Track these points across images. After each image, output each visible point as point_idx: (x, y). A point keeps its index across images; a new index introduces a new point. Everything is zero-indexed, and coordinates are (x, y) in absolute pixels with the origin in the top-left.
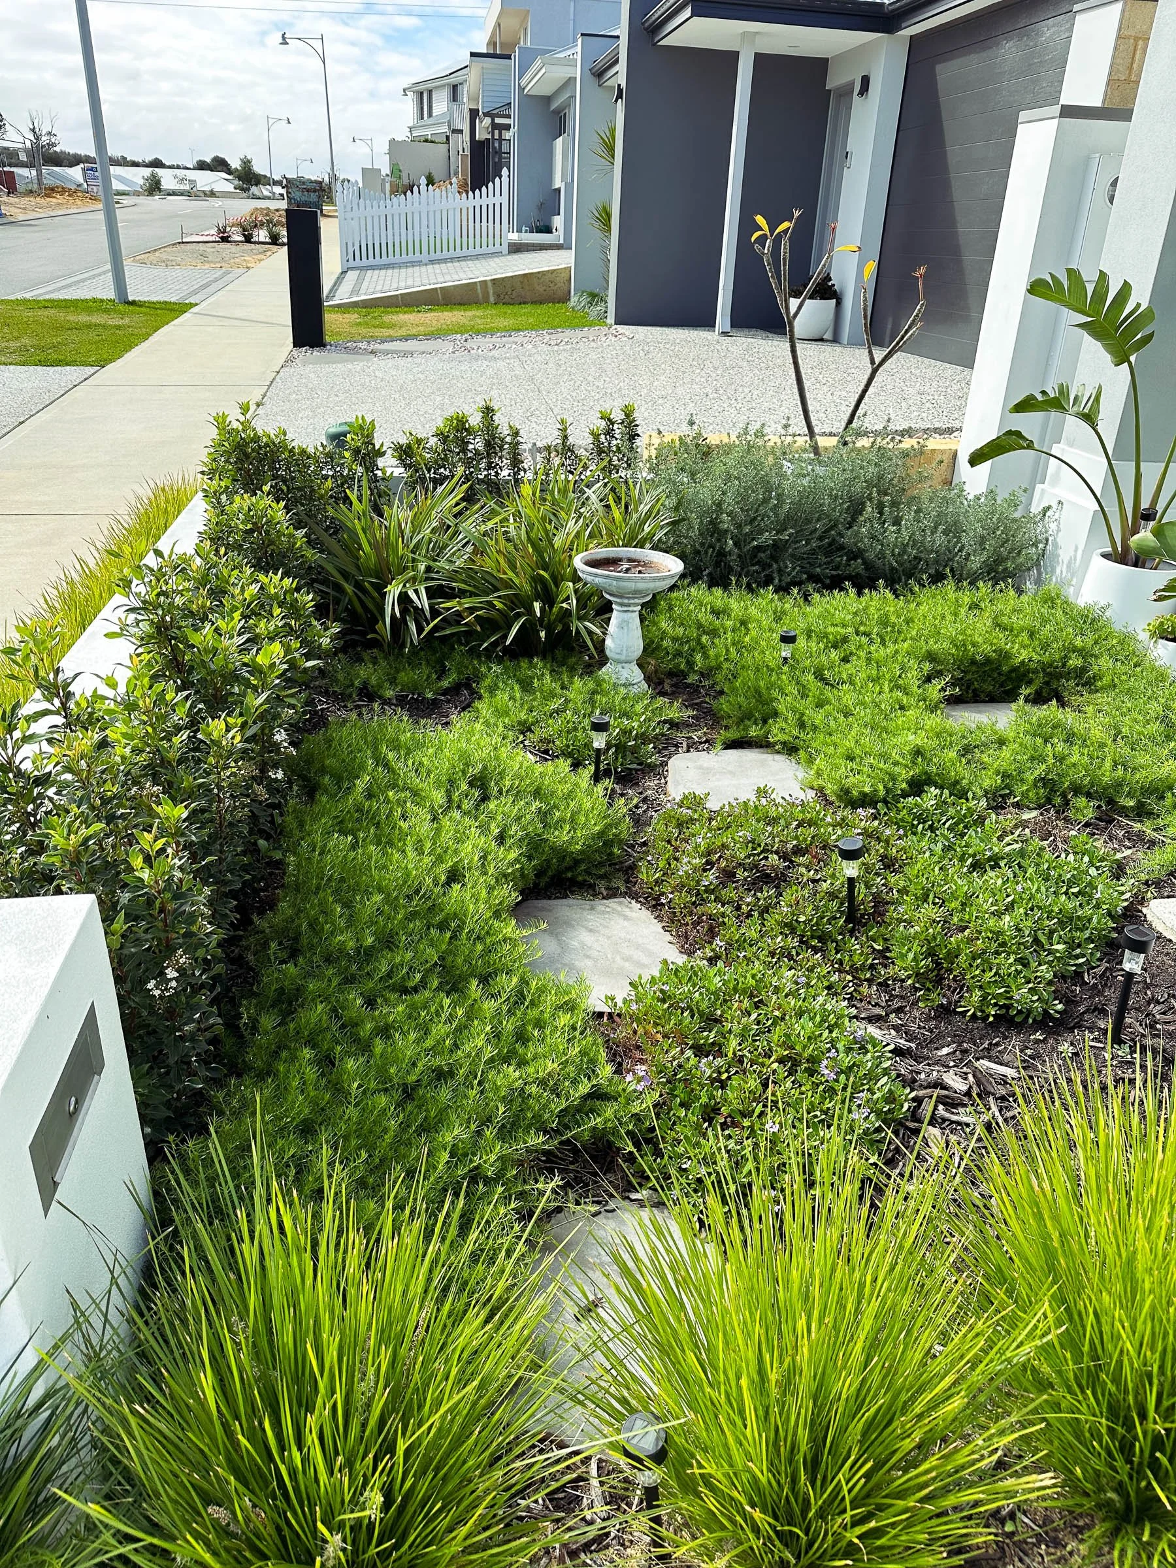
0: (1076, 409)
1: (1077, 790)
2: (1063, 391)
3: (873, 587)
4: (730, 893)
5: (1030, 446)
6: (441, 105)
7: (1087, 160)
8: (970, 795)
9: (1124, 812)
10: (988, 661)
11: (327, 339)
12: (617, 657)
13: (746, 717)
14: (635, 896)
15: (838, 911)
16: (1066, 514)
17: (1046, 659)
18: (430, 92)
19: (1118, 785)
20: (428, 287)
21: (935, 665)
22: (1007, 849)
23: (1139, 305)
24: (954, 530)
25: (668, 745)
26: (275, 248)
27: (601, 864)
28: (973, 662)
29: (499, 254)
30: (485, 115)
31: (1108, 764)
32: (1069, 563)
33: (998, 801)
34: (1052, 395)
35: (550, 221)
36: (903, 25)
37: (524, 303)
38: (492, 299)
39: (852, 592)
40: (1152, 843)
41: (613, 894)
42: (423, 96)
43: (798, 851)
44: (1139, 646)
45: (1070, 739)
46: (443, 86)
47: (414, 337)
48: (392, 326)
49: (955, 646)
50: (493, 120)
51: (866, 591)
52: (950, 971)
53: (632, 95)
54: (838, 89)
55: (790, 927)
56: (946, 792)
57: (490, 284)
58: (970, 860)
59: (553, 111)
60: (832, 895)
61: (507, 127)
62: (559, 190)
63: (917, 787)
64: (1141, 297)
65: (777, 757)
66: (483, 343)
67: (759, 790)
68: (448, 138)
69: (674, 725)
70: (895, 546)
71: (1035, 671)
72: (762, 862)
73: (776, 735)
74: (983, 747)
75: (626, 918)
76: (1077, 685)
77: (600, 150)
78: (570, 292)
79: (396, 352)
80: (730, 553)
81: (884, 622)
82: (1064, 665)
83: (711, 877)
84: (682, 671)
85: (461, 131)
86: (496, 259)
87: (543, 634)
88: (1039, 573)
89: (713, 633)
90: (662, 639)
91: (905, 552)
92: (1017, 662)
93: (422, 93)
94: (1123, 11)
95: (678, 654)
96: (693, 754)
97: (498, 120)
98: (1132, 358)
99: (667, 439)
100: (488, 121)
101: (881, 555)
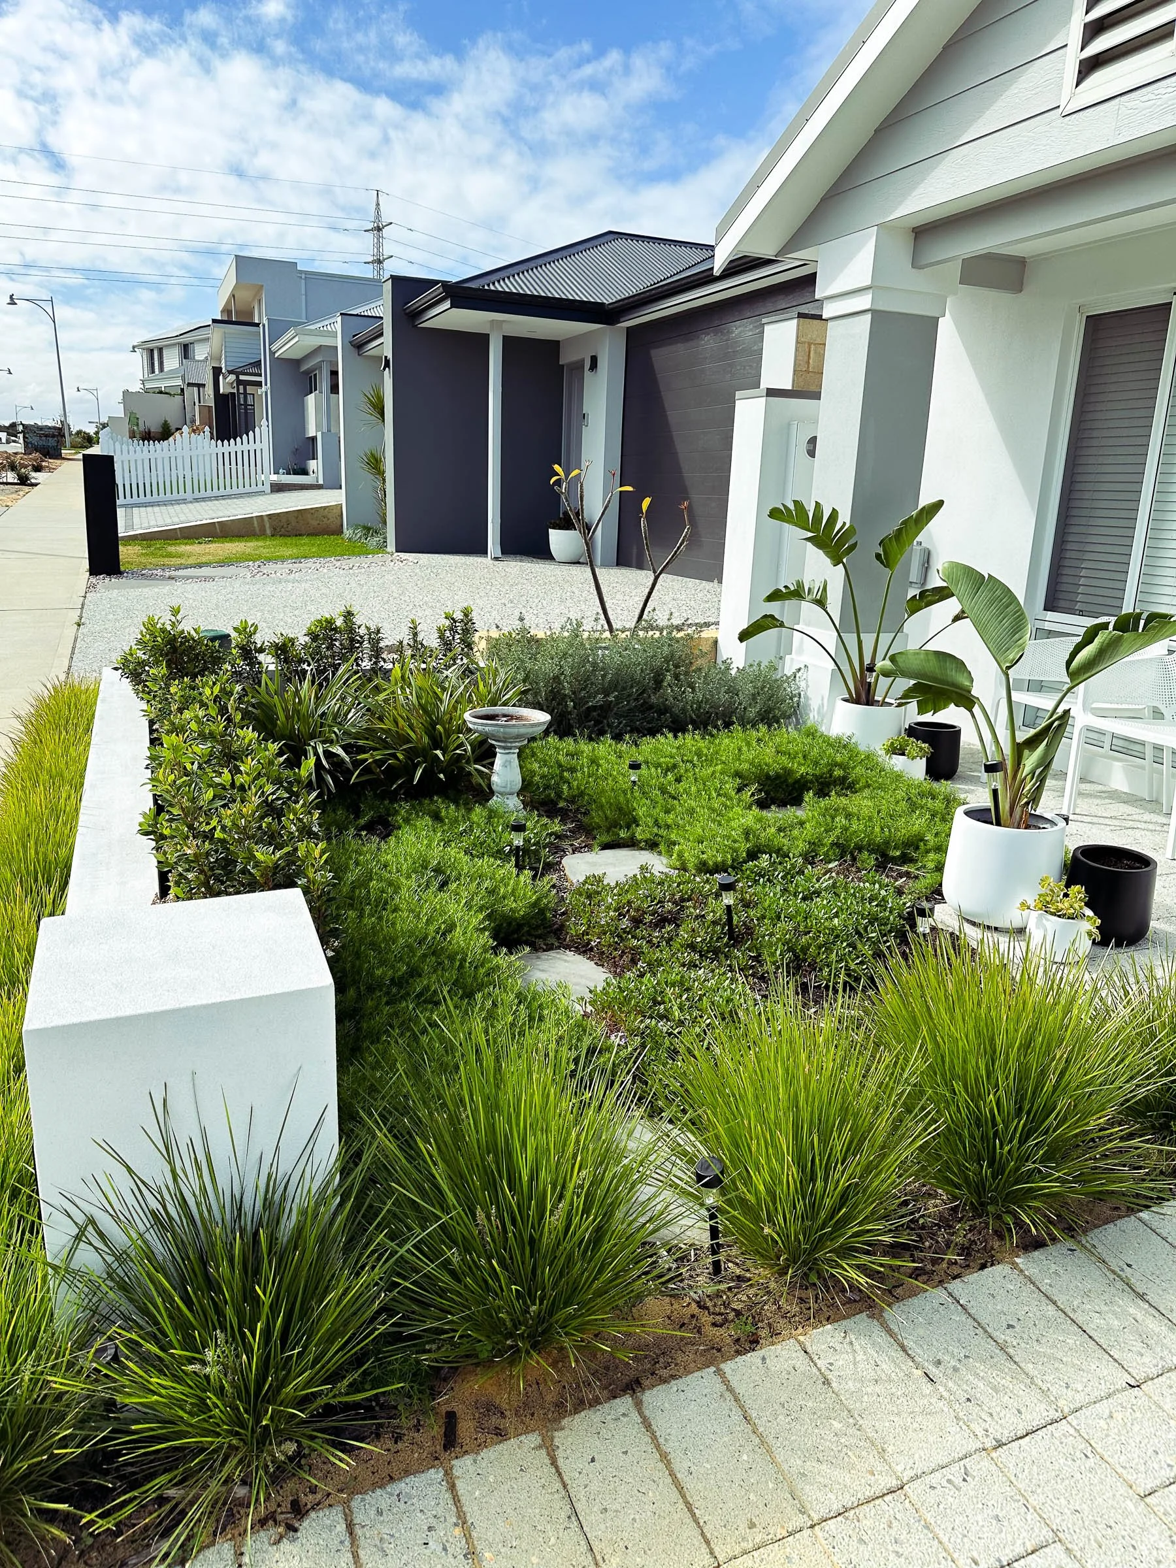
0: (810, 597)
1: (860, 848)
2: (800, 585)
3: (684, 730)
4: (642, 932)
5: (782, 625)
6: (172, 360)
7: (789, 425)
8: (791, 855)
9: (894, 860)
10: (778, 776)
11: (122, 569)
12: (502, 790)
13: (613, 825)
14: (567, 947)
15: (722, 933)
16: (811, 675)
17: (817, 772)
18: (160, 350)
19: (887, 843)
20: (204, 522)
21: (743, 780)
22: (824, 885)
23: (844, 524)
24: (733, 691)
25: (559, 851)
26: (26, 489)
27: (538, 927)
28: (768, 777)
29: (262, 493)
30: (230, 372)
31: (877, 829)
32: (819, 709)
33: (810, 858)
34: (792, 588)
35: (306, 465)
36: (622, 320)
37: (300, 535)
38: (268, 532)
39: (670, 735)
40: (916, 877)
41: (550, 948)
42: (153, 353)
43: (683, 900)
44: (880, 760)
45: (849, 816)
46: (174, 345)
47: (207, 564)
48: (180, 556)
49: (754, 766)
50: (238, 377)
51: (680, 734)
52: (806, 960)
53: (401, 364)
54: (569, 365)
55: (692, 947)
56: (774, 855)
57: (266, 519)
58: (801, 895)
59: (303, 372)
60: (714, 923)
61: (259, 384)
62: (314, 439)
63: (753, 855)
64: (844, 518)
65: (643, 852)
66: (281, 569)
67: (642, 868)
68: (182, 390)
69: (559, 837)
70: (693, 703)
71: (811, 782)
72: (660, 910)
73: (640, 833)
74: (792, 827)
75: (566, 961)
76: (842, 789)
77: (367, 408)
78: (342, 525)
79: (192, 578)
80: (570, 713)
81: (699, 754)
82: (831, 776)
83: (625, 923)
84: (552, 800)
85: (200, 386)
86: (261, 497)
87: (442, 776)
88: (797, 720)
89: (573, 770)
90: (532, 777)
91: (700, 707)
92: (798, 776)
93: (152, 351)
94: (798, 325)
95: (547, 787)
96: (577, 855)
97: (242, 377)
98: (844, 560)
99: (505, 631)
100: (232, 378)
101: (684, 710)
